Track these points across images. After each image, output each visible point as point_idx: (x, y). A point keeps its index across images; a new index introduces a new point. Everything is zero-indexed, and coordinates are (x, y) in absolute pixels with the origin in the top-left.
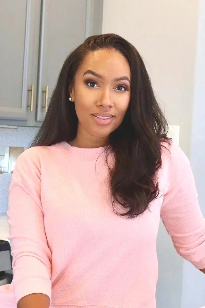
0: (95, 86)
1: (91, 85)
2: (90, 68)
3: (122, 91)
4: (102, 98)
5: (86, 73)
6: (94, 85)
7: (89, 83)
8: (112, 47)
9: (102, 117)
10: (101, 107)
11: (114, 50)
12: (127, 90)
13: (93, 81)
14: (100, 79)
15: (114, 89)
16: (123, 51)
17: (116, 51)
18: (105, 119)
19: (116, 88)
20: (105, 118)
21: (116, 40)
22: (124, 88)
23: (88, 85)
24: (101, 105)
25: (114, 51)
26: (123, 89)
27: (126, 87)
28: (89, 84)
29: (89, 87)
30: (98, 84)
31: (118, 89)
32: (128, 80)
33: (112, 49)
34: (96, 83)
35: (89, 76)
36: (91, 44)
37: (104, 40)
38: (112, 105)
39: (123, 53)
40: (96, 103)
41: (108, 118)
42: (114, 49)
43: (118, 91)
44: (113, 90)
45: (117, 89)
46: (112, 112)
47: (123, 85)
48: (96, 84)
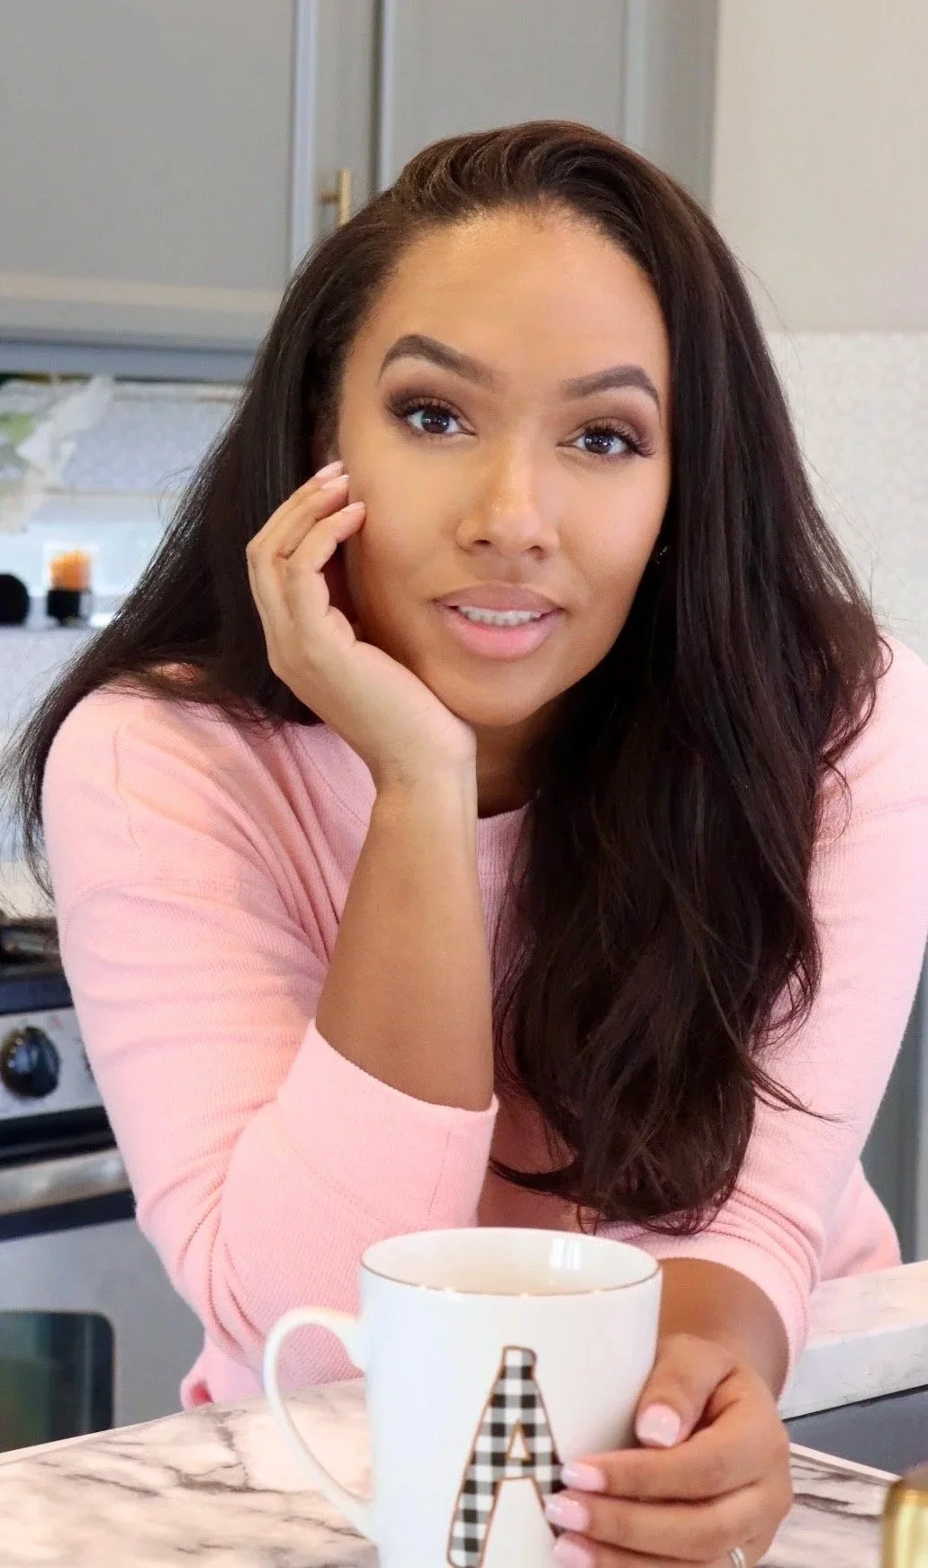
0: (453, 427)
1: (425, 425)
2: (415, 325)
3: (613, 459)
4: (487, 497)
5: (393, 355)
6: (448, 424)
7: (412, 411)
8: (556, 202)
9: (488, 615)
10: (485, 554)
11: (566, 218)
12: (641, 454)
13: (435, 402)
14: (475, 390)
15: (560, 444)
16: (622, 223)
17: (578, 226)
18: (506, 627)
19: (578, 438)
20: (511, 616)
21: (578, 161)
22: (625, 439)
23: (409, 425)
24: (484, 543)
25: (568, 224)
26: (617, 446)
27: (634, 437)
28: (417, 420)
29: (414, 433)
30: (467, 418)
31: (589, 447)
32: (650, 390)
33: (552, 209)
34: (455, 411)
35: (413, 369)
36: (434, 186)
37: (510, 157)
38: (551, 539)
39: (624, 236)
40: (451, 528)
41: (526, 615)
42: (567, 212)
43: (586, 457)
44: (559, 448)
45: (581, 443)
46: (553, 582)
47: (615, 424)
48: (456, 418)
